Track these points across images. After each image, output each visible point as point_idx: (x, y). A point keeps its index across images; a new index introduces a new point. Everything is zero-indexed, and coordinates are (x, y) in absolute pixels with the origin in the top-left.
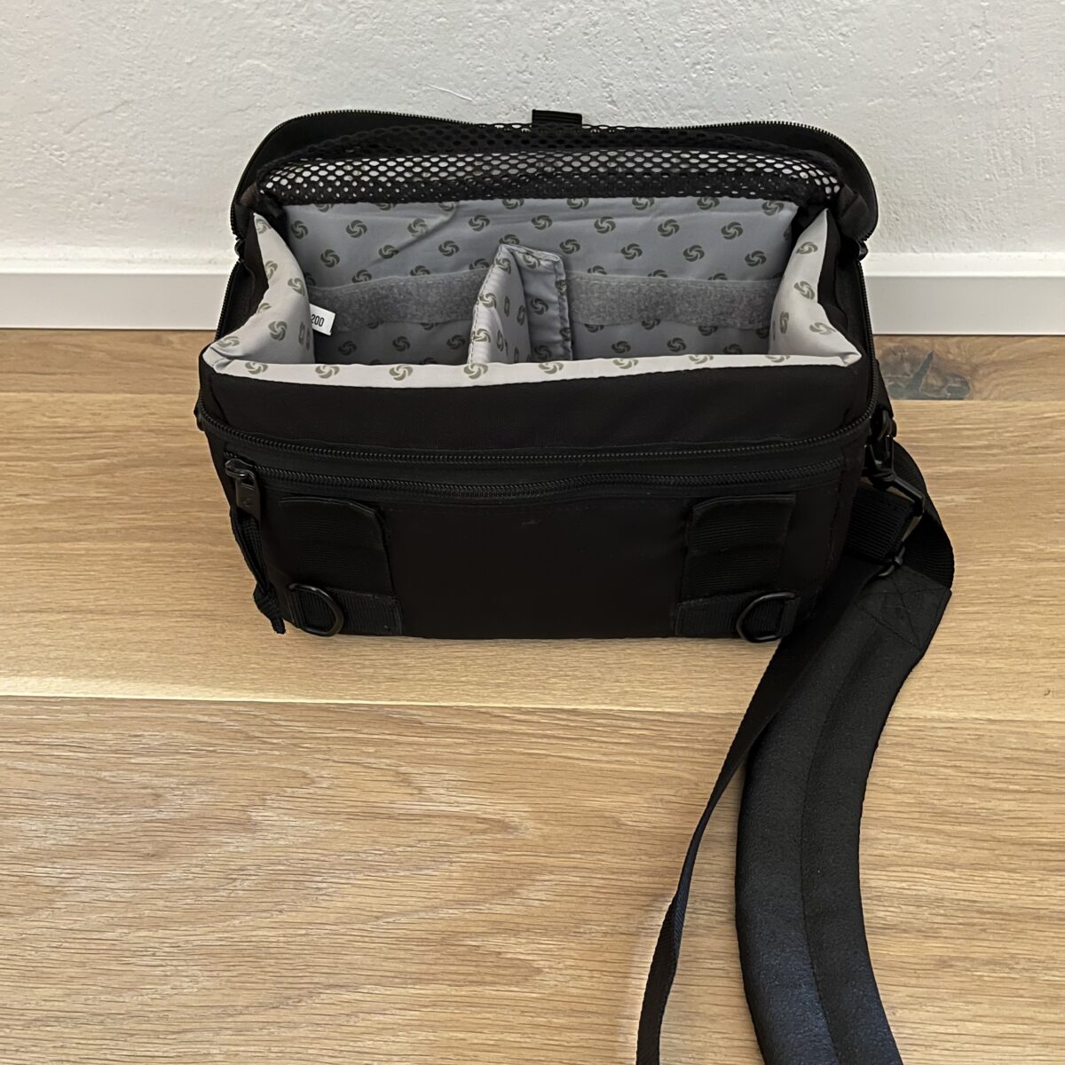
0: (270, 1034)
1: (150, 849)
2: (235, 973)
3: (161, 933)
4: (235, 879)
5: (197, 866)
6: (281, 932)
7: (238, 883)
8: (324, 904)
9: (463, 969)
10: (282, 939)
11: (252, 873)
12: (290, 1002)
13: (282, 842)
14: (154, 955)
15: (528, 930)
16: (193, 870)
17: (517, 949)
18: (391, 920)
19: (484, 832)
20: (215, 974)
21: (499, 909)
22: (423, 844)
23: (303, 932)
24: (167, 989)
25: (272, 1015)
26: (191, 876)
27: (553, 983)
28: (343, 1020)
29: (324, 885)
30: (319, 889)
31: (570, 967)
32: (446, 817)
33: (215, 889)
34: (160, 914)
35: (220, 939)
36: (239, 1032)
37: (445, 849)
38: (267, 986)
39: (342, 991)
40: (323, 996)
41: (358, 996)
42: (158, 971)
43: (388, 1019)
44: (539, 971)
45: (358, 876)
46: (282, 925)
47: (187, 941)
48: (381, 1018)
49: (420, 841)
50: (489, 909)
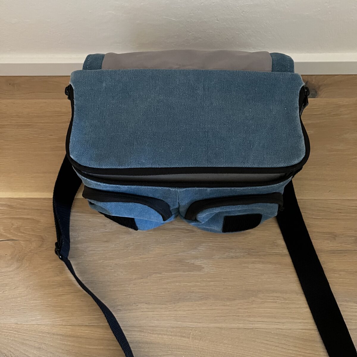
0: (142, 285)
1: (105, 240)
2: (131, 271)
3: (112, 261)
4: (128, 247)
5: (118, 244)
6: (141, 260)
7: (129, 248)
8: (150, 253)
9: (185, 268)
10: (141, 262)
11: (132, 245)
12: (145, 277)
13: (138, 237)
14: (111, 267)
15: (200, 258)
16: (117, 245)
17: (198, 262)
18: (167, 256)
19: (188, 233)
20: (127, 271)
21: (193, 253)
22: (173, 236)
23: (146, 260)
24: (116, 275)
25: (142, 280)
26: (117, 246)
27: (207, 271)
28: (158, 281)
29: (150, 248)
30: (149, 249)
31: (211, 267)
32: (178, 229)
33: (124, 250)
34: (111, 256)
35: (126, 262)
36: (134, 284)
37: (179, 238)
38: (139, 273)
39: (157, 274)
40: (153, 275)
41: (161, 275)
42: (113, 270)
43: (169, 280)
44: (203, 268)
45: (158, 245)
46: (141, 258)
47: (119, 263)
48: (167, 280)
49: (172, 235)
50: (191, 253)
